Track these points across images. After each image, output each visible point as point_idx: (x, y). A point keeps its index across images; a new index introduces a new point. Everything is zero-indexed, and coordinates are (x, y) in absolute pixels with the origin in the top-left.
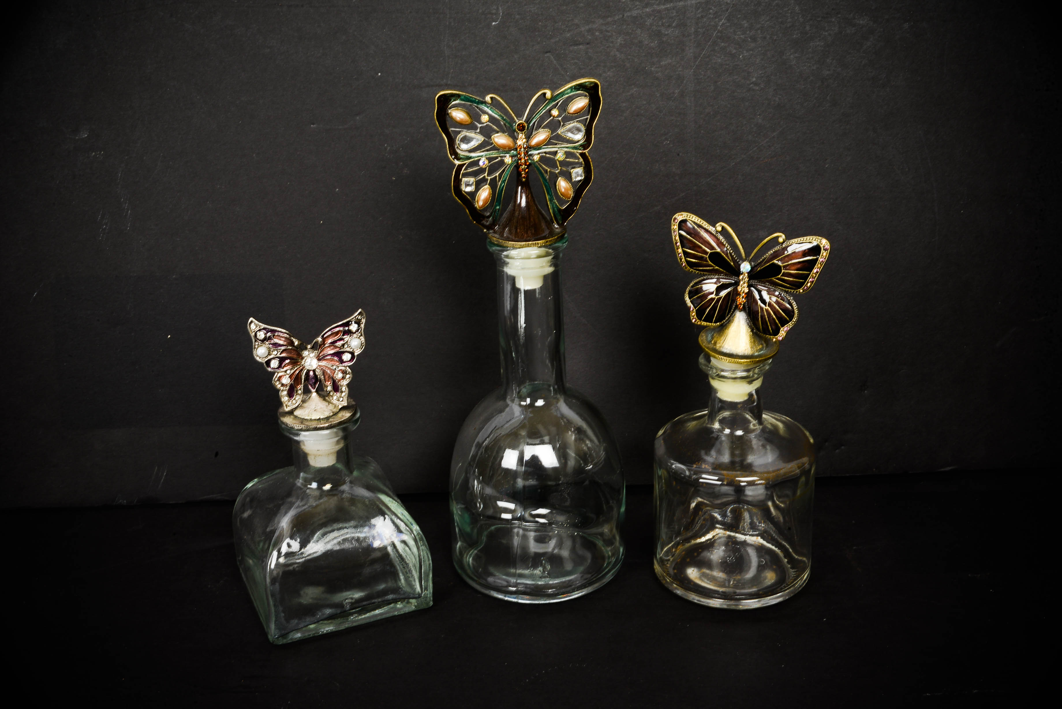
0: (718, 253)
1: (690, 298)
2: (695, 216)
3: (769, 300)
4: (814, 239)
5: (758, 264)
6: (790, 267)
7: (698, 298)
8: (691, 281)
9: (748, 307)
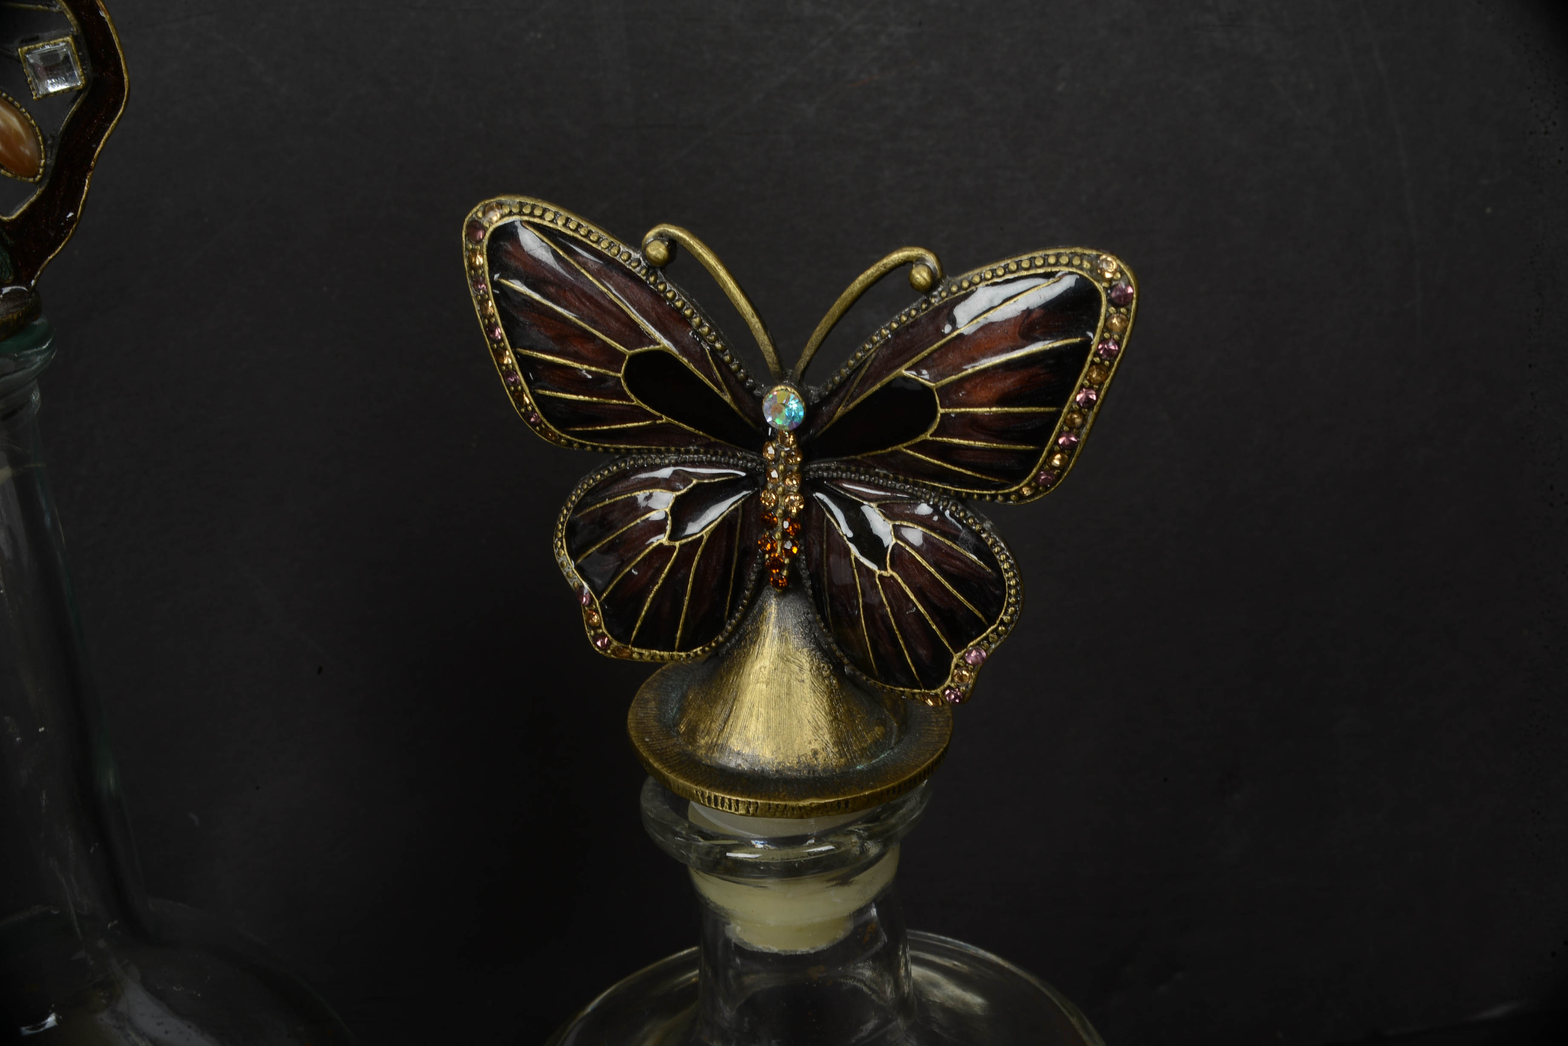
0: (664, 355)
1: (573, 555)
2: (553, 209)
3: (894, 541)
4: (1064, 260)
5: (834, 393)
6: (969, 393)
7: (603, 551)
8: (572, 486)
9: (811, 577)
